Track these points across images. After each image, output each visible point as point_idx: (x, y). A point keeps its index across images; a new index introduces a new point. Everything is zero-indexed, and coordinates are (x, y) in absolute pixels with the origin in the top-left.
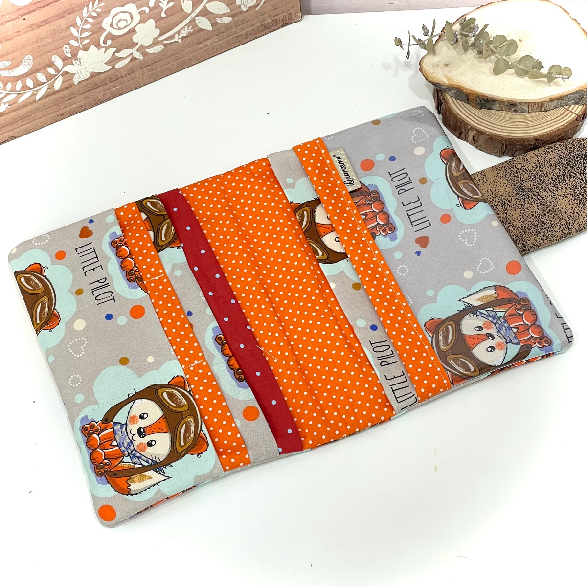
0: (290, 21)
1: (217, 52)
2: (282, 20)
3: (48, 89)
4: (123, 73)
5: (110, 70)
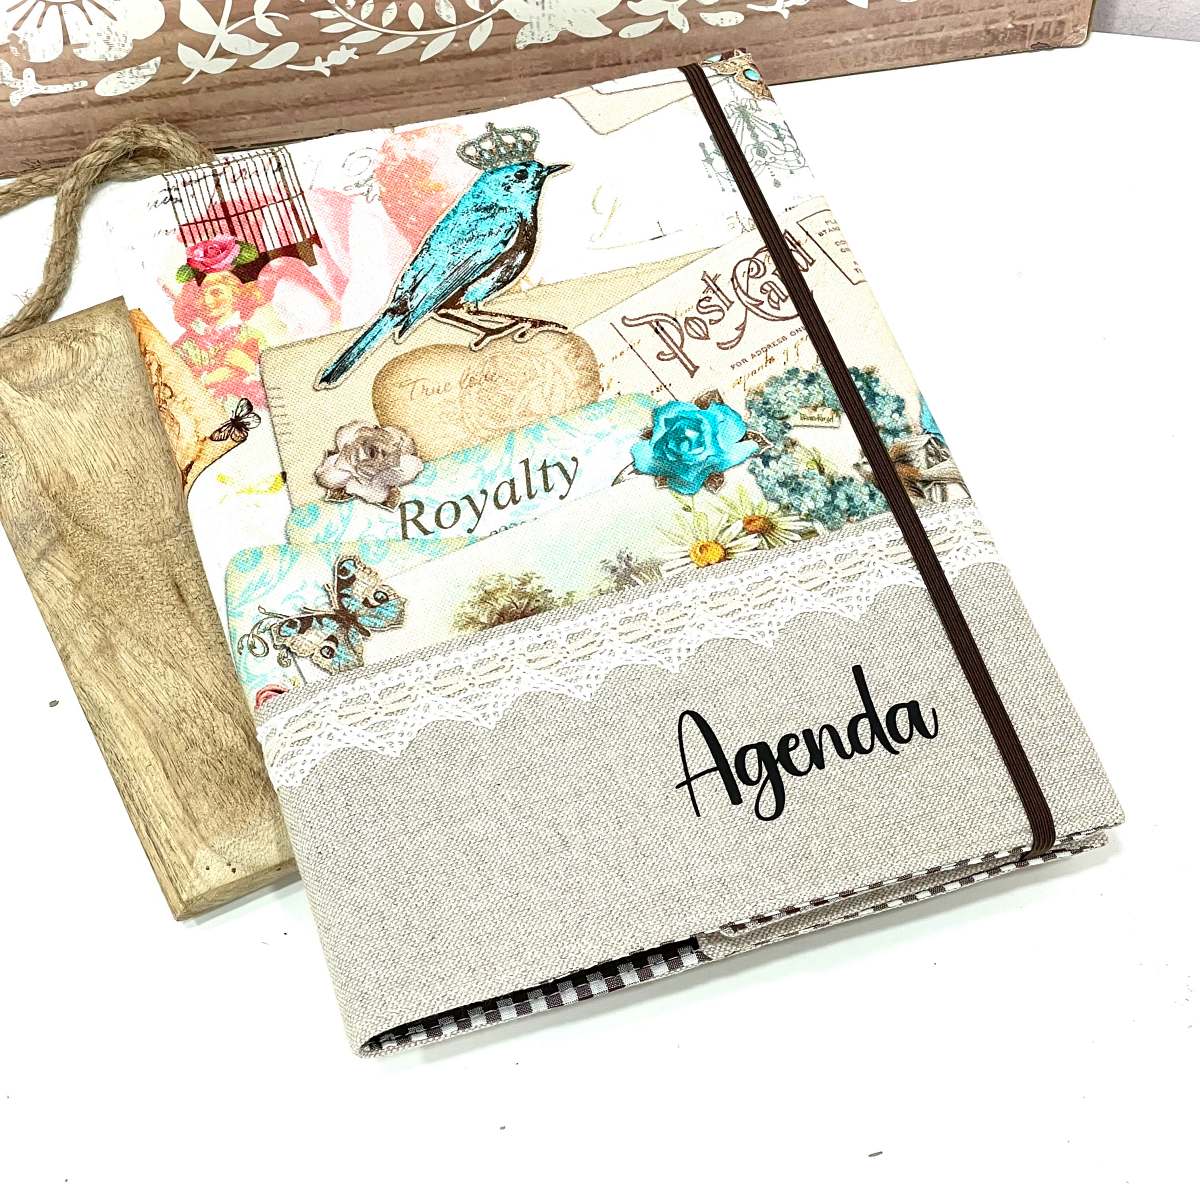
0: (1056, 40)
1: (864, 65)
2: (1040, 32)
3: (454, 41)
4: (635, 53)
5: (606, 37)
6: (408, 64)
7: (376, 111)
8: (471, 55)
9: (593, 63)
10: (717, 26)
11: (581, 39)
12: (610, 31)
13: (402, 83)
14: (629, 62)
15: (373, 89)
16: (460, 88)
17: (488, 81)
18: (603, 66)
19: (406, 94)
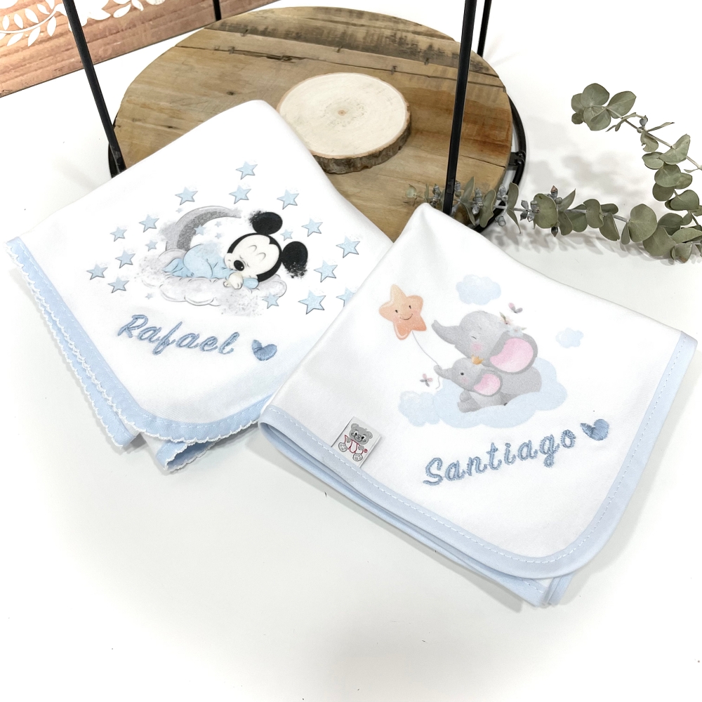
3: (41, 32)
4: (124, 25)
5: (108, 18)
6: (23, 49)
7: (16, 77)
8: (50, 39)
9: (107, 34)
10: (155, 5)
11: (98, 22)
12: (109, 15)
13: (24, 59)
14: (122, 30)
15: (11, 65)
16: (52, 57)
17: (63, 51)
18: (112, 34)
19: (28, 65)
